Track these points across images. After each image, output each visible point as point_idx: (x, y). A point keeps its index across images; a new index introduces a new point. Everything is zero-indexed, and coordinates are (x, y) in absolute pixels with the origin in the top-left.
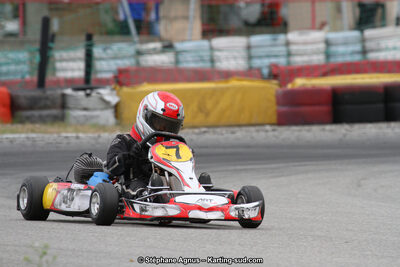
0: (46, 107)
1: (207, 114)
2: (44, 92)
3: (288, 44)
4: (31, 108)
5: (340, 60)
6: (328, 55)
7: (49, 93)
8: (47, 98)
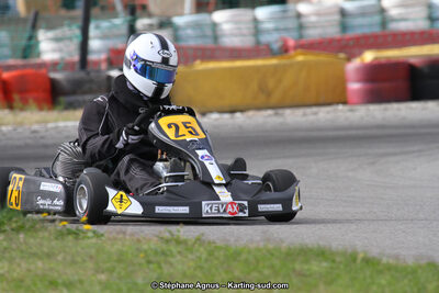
0: (91, 91)
1: (269, 95)
2: (88, 73)
3: (299, 16)
4: (74, 92)
5: (359, 32)
6: (344, 27)
7: (93, 75)
8: (91, 81)
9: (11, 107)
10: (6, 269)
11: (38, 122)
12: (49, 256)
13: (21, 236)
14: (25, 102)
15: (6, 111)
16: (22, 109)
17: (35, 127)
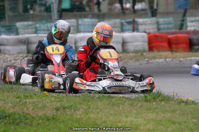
9: (172, 51)
10: (154, 116)
11: (183, 57)
12: (173, 111)
13: (163, 103)
14: (178, 48)
15: (169, 52)
16: (176, 52)
17: (181, 59)
